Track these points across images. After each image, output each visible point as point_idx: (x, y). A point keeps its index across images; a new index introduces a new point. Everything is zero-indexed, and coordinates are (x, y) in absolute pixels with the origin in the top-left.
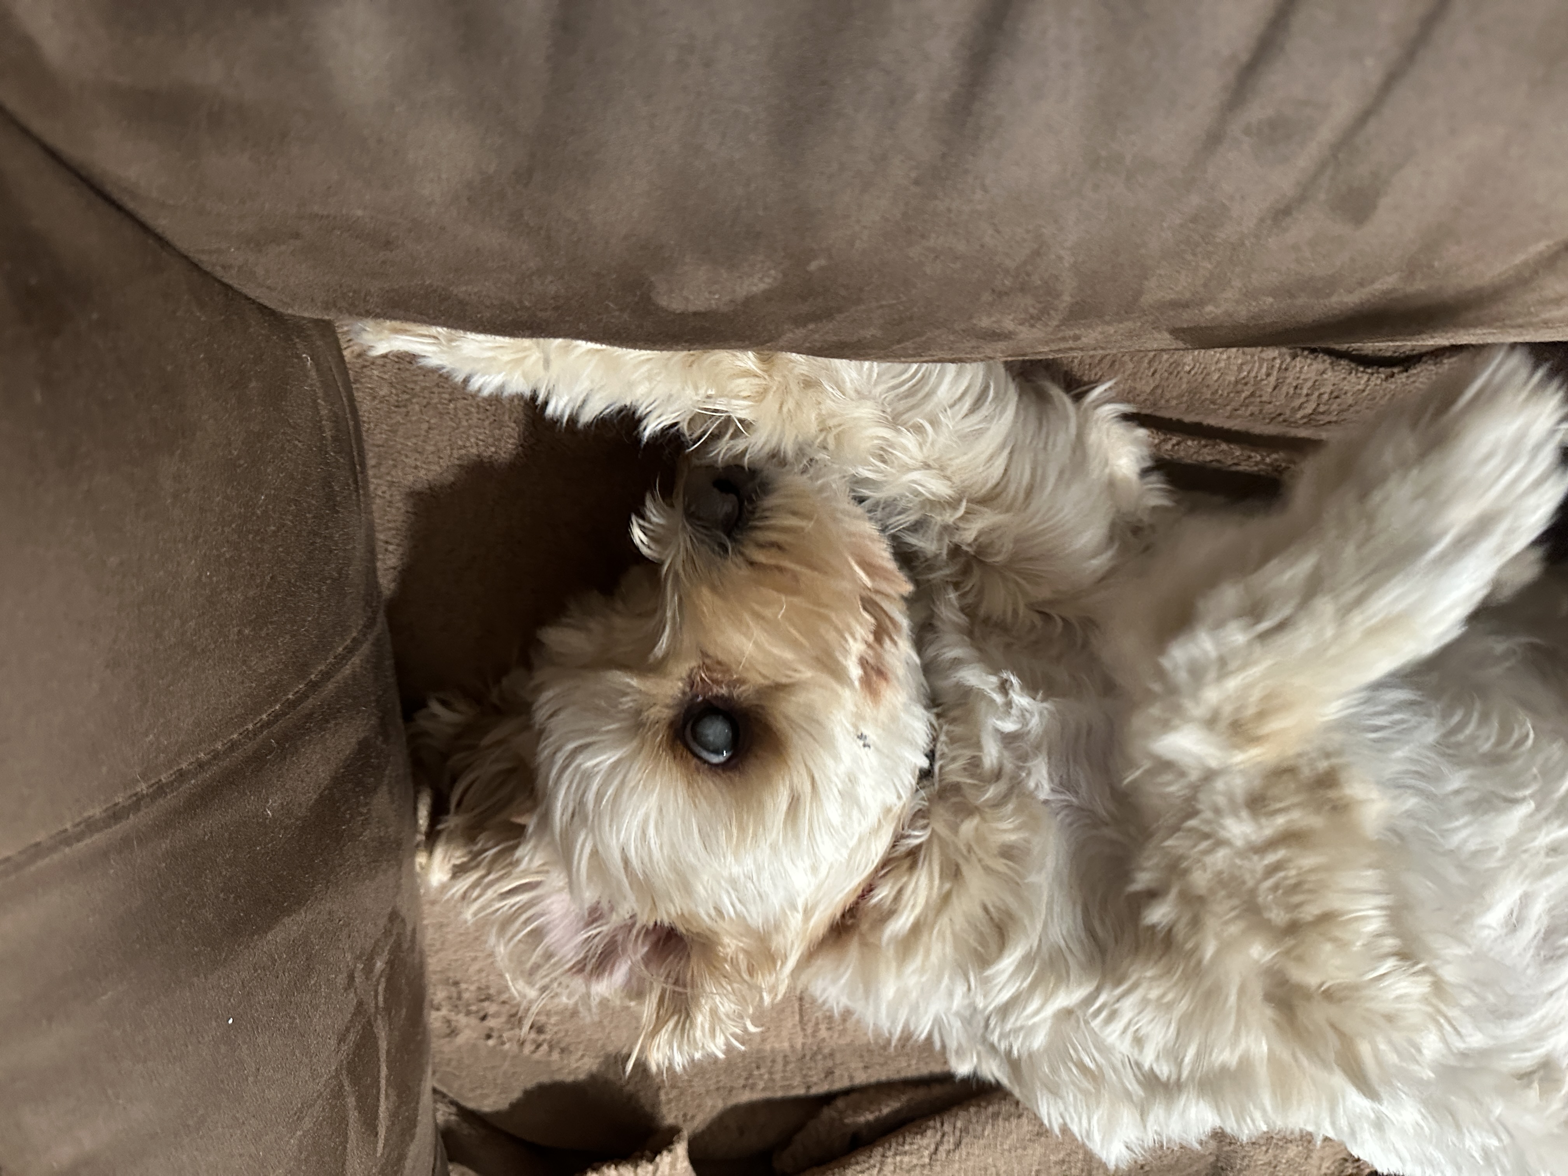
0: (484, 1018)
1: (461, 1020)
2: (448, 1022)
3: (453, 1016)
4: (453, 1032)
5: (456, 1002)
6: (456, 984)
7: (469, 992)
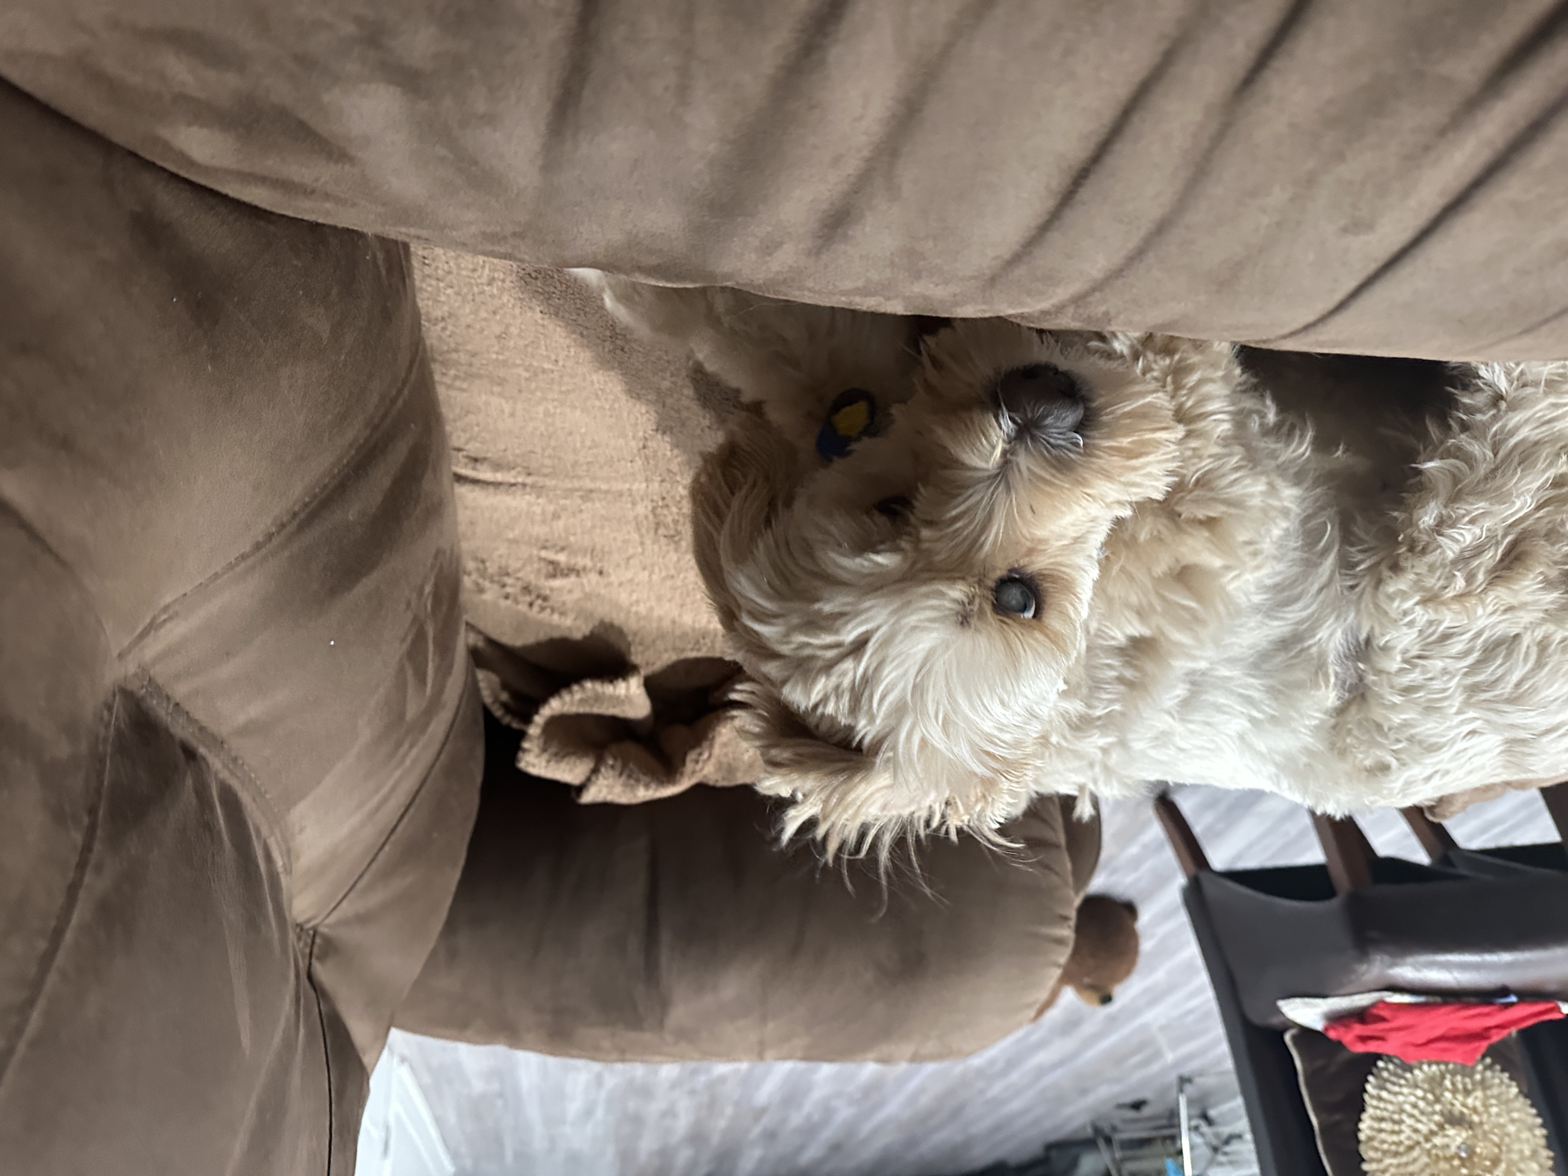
0: (504, 586)
1: (487, 584)
2: (477, 584)
3: (481, 581)
4: (481, 590)
5: (483, 573)
6: (483, 562)
7: (492, 568)
